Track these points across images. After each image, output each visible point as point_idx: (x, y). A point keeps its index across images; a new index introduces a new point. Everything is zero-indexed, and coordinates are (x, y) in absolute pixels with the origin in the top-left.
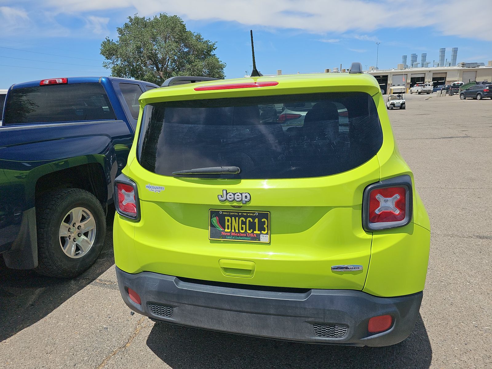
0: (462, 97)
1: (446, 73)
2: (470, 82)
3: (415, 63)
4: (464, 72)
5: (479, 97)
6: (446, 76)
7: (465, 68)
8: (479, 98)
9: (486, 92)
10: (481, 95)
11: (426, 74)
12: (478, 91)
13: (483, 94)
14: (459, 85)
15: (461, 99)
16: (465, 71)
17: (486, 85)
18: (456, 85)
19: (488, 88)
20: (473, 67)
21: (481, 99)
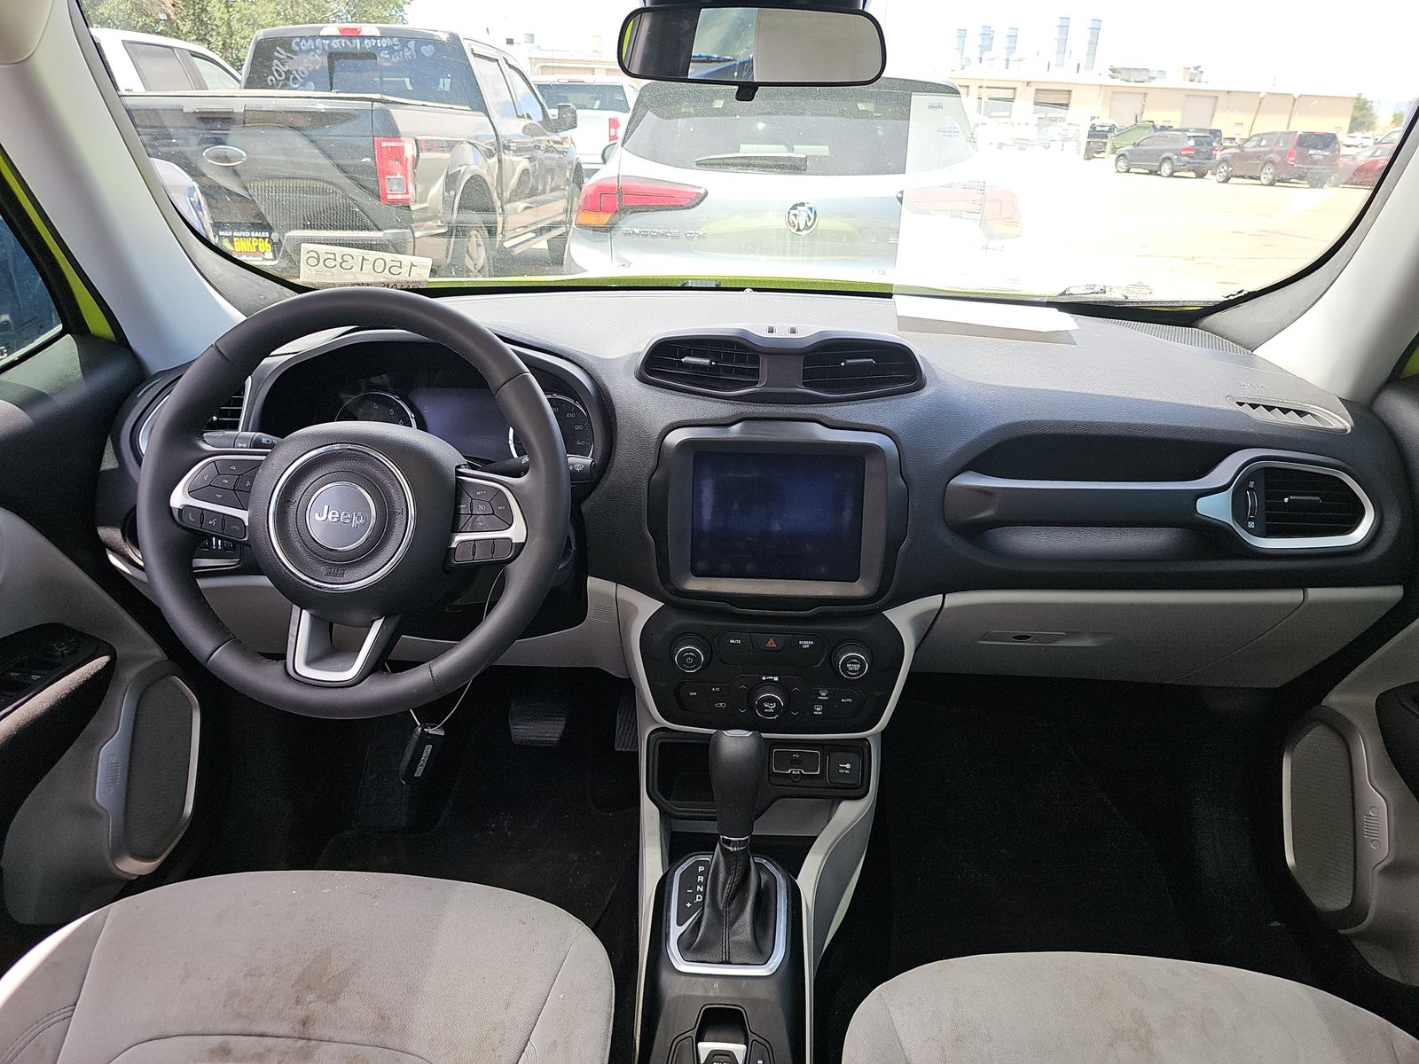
0: (1122, 164)
1: (1070, 91)
2: (1137, 121)
3: (986, 55)
4: (1115, 92)
5: (1166, 169)
6: (1069, 99)
7: (1117, 82)
8: (1168, 172)
9: (1187, 155)
10: (1172, 163)
11: (1018, 90)
12: (1163, 151)
13: (1179, 161)
14: (1106, 129)
15: (1118, 171)
16: (1116, 89)
17: (1189, 134)
18: (1098, 129)
19: (1192, 143)
20: (1138, 79)
21: (1171, 176)
